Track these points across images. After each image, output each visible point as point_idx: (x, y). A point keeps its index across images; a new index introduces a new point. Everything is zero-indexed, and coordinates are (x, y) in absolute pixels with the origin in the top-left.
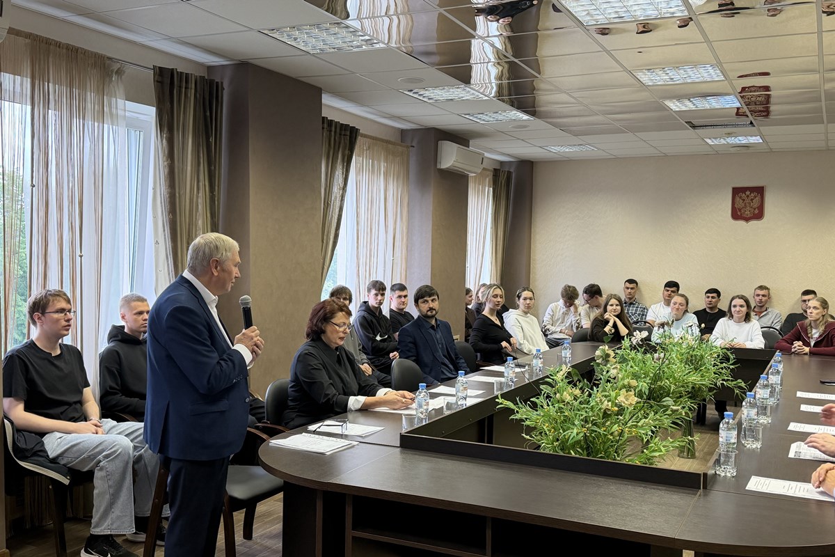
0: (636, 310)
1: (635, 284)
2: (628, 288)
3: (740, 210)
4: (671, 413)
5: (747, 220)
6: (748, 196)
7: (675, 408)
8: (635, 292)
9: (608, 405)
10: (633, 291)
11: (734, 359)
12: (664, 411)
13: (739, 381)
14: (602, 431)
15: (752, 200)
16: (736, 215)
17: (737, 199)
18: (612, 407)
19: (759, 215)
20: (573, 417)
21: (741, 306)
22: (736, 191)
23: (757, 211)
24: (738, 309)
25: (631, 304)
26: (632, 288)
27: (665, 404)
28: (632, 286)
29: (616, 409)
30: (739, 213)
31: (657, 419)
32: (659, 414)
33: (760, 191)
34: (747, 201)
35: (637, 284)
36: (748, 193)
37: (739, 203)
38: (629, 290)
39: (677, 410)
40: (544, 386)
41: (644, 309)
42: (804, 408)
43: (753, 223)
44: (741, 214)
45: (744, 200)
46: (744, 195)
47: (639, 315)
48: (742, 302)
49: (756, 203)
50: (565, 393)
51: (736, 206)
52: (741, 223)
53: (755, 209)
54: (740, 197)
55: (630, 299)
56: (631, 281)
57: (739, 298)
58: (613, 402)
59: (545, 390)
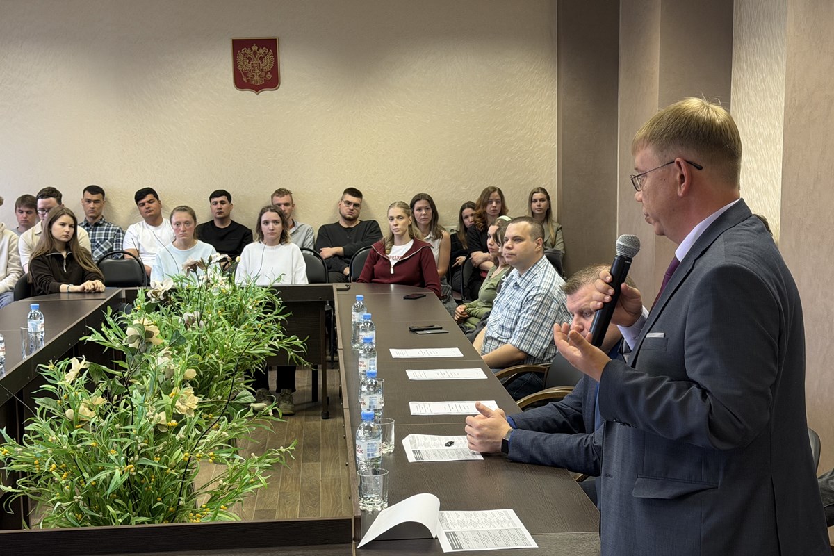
0: (106, 235)
1: (101, 195)
2: (89, 201)
3: (246, 74)
4: (252, 414)
5: (257, 89)
6: (255, 53)
7: (257, 406)
8: (101, 207)
9: (159, 418)
10: (97, 206)
11: (282, 305)
12: (242, 414)
13: (293, 337)
14: (155, 463)
15: (261, 59)
16: (242, 81)
17: (241, 57)
18: (168, 421)
19: (272, 82)
20: (103, 448)
21: (276, 222)
22: (239, 45)
23: (269, 76)
24: (271, 226)
25: (96, 225)
26: (96, 202)
27: (241, 401)
28: (95, 197)
29: (174, 422)
30: (245, 79)
31: (233, 429)
32: (235, 419)
33: (271, 45)
34: (256, 60)
35: (103, 193)
36: (255, 48)
37: (244, 65)
38: (92, 205)
39: (261, 409)
40: (42, 399)
41: (119, 231)
42: (413, 375)
43: (265, 94)
44: (248, 80)
45: (250, 59)
46: (249, 51)
47: (112, 241)
48: (274, 216)
49: (267, 64)
50: (82, 407)
51: (239, 68)
52: (249, 94)
53: (266, 73)
54: (245, 54)
55: (94, 218)
56: (94, 190)
57: (272, 211)
58: (168, 413)
59: (44, 406)
